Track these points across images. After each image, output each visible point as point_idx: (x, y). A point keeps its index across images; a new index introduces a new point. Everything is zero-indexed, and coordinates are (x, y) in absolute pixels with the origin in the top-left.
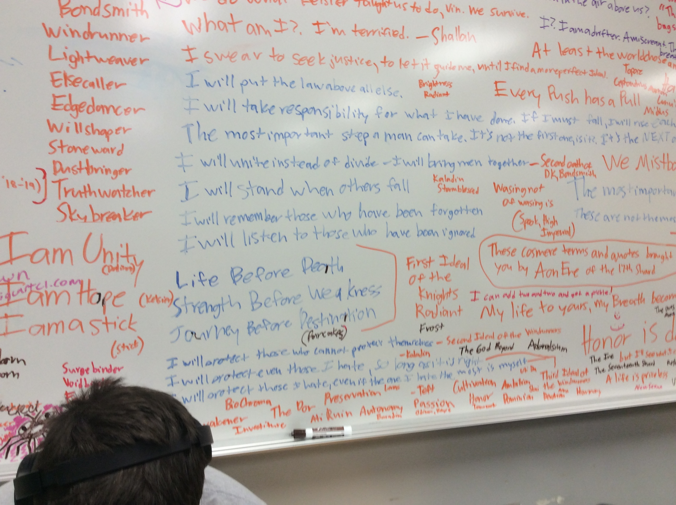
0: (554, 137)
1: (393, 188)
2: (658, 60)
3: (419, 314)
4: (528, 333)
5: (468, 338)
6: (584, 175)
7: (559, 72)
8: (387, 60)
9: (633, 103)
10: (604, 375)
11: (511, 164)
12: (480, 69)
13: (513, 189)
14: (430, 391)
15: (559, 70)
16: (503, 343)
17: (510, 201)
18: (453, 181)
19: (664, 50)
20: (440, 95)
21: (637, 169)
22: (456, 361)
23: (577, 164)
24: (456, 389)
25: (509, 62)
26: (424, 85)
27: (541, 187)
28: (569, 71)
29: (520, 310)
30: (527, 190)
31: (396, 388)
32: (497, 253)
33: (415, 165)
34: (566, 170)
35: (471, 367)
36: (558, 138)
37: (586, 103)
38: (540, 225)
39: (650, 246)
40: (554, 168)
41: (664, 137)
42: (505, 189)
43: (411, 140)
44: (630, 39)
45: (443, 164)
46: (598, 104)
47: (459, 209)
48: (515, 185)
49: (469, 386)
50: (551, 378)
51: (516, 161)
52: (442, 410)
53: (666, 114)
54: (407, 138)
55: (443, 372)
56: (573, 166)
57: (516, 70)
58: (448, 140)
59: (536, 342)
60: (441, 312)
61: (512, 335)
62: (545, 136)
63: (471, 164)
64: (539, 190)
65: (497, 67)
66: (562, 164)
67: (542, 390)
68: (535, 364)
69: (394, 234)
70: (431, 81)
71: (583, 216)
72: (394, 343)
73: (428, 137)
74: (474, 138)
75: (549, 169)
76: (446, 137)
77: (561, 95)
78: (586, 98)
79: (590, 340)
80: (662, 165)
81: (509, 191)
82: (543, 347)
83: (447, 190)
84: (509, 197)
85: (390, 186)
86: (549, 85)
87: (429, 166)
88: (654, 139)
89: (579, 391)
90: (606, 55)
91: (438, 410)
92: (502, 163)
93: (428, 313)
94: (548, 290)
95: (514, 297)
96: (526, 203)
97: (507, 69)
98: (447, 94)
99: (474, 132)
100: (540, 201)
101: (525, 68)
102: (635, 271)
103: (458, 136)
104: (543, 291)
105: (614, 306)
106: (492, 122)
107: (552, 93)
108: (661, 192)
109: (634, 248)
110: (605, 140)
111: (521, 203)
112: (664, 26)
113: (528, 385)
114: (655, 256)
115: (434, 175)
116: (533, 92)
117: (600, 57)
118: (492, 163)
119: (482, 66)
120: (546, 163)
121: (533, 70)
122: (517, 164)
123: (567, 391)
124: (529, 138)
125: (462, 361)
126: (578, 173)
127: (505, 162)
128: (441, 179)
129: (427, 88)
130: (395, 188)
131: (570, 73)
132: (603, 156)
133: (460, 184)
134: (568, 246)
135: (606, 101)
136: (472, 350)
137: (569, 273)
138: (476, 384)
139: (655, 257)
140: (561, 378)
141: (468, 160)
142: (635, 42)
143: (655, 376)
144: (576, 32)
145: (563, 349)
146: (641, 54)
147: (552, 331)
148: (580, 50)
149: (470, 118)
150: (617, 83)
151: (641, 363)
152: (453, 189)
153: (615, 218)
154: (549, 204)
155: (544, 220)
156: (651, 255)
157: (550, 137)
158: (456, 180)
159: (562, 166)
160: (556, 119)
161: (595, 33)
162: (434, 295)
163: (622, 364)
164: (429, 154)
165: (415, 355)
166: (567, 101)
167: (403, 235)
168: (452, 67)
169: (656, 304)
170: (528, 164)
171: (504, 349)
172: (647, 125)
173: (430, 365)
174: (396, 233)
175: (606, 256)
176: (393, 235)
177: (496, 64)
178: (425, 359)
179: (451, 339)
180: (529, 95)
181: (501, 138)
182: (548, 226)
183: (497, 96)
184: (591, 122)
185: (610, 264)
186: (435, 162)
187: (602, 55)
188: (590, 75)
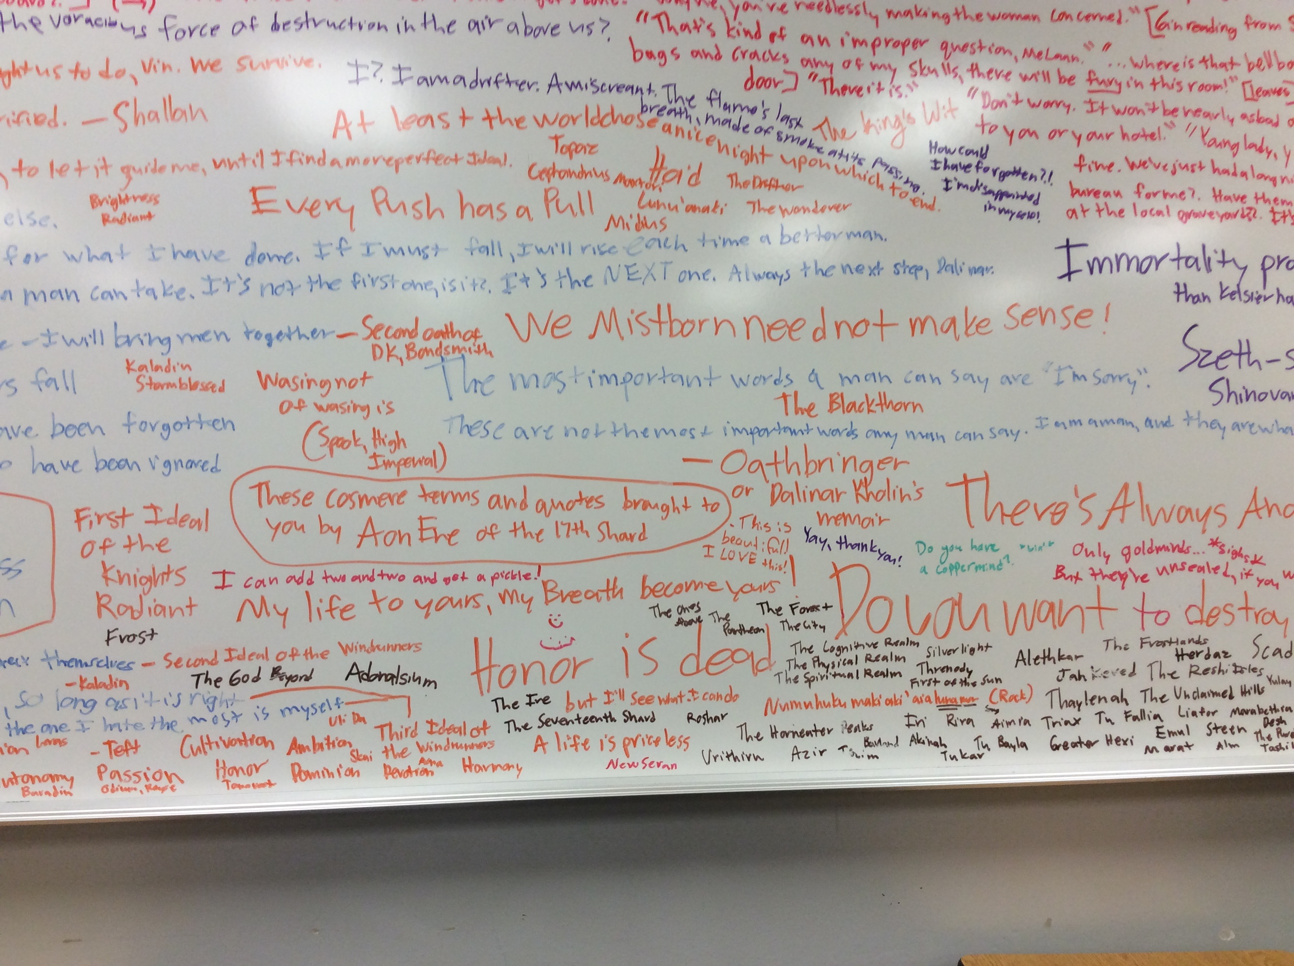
0: (390, 285)
1: (43, 386)
2: (636, 122)
3: (103, 610)
4: (346, 650)
5: (210, 657)
6: (463, 352)
7: (397, 161)
8: (24, 165)
9: (576, 208)
10: (529, 737)
11: (295, 337)
12: (217, 166)
13: (302, 382)
14: (131, 752)
15: (396, 157)
16: (288, 668)
17: (296, 404)
18: (167, 370)
19: (649, 100)
20: (135, 219)
21: (592, 337)
22: (185, 699)
23: (448, 332)
24: (187, 751)
25: (279, 151)
26: (101, 203)
27: (365, 378)
28: (418, 160)
29: (325, 606)
30: (334, 385)
31: (61, 743)
32: (270, 502)
33: (87, 344)
34: (420, 343)
35: (218, 711)
36: (398, 286)
37: (462, 217)
38: (365, 447)
39: (630, 486)
40: (392, 342)
41: (658, 272)
42: (283, 383)
43: (78, 301)
44: (564, 88)
45: (146, 340)
46: (492, 217)
47: (184, 420)
48: (306, 375)
49: (214, 746)
50: (400, 736)
51: (306, 330)
52: (156, 788)
53: (660, 227)
54: (68, 297)
55: (158, 719)
56: (436, 337)
57: (297, 164)
58: (156, 298)
59: (363, 667)
60: (150, 609)
61: (309, 654)
62: (368, 282)
63: (206, 338)
64: (360, 383)
65: (254, 162)
66: (412, 334)
67: (379, 759)
68: (361, 710)
69: (48, 467)
70: (115, 195)
71: (466, 430)
72: (54, 663)
73: (113, 293)
74: (211, 292)
75: (382, 342)
76: (151, 292)
77: (403, 204)
78: (463, 209)
79: (490, 667)
80: (655, 327)
81: (293, 386)
82: (379, 676)
83: (157, 386)
84: (294, 398)
85: (37, 382)
86: (374, 188)
87: (117, 346)
88: (631, 277)
89: (468, 766)
90: (507, 123)
91: (148, 787)
92: (274, 335)
93: (122, 609)
94: (388, 570)
95: (310, 582)
96: (332, 407)
97: (277, 164)
98: (150, 216)
99: (210, 280)
100: (363, 403)
101: (316, 160)
102: (596, 535)
103: (176, 288)
104: (377, 572)
105: (547, 602)
106: (249, 262)
107: (382, 202)
108: (654, 381)
109: (590, 489)
110: (512, 284)
111: (320, 408)
112: (650, 55)
113: (347, 749)
114: (646, 505)
115: (127, 361)
116: (337, 202)
117: (491, 126)
118: (252, 336)
119: (223, 161)
120: (373, 333)
121: (334, 162)
122: (309, 335)
123: (440, 764)
124: (333, 287)
125: (198, 699)
126: (450, 350)
127: (280, 333)
128: (142, 368)
129: (107, 208)
130: (47, 385)
131: (422, 163)
132: (508, 315)
133: (185, 375)
134: (430, 487)
135: (511, 210)
136: (219, 680)
137: (437, 539)
138: (229, 744)
139: (644, 508)
140: (424, 738)
141: (201, 331)
142: (576, 92)
143: (657, 742)
144: (432, 84)
145: (427, 682)
146: (593, 113)
147: (401, 648)
148: (444, 118)
149: (200, 256)
150: (535, 173)
151: (620, 718)
152: (170, 385)
153: (541, 433)
154: (384, 409)
155: (374, 439)
156: (636, 504)
157: (379, 284)
158: (174, 368)
159: (411, 337)
160: (392, 249)
161: (477, 82)
162: (135, 577)
163: (571, 716)
164: (116, 324)
165: (96, 685)
166: (418, 215)
167: (65, 468)
168: (158, 167)
169: (652, 601)
170: (335, 335)
171: (290, 679)
172: (613, 250)
173: (130, 704)
174: (52, 466)
175: (524, 505)
176: (44, 469)
177: (253, 157)
178: (118, 693)
179: (173, 658)
180: (329, 208)
181: (269, 289)
182: (382, 450)
183: (258, 215)
184: (476, 252)
185: (533, 520)
186: (128, 337)
187: (496, 123)
188: (468, 162)
